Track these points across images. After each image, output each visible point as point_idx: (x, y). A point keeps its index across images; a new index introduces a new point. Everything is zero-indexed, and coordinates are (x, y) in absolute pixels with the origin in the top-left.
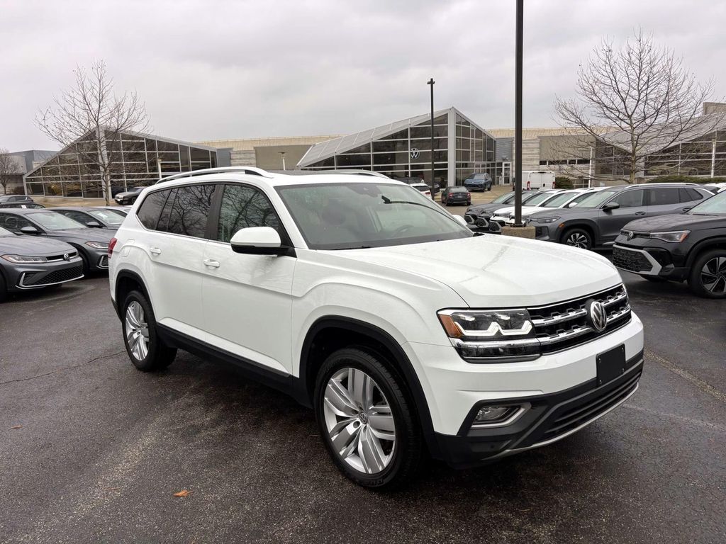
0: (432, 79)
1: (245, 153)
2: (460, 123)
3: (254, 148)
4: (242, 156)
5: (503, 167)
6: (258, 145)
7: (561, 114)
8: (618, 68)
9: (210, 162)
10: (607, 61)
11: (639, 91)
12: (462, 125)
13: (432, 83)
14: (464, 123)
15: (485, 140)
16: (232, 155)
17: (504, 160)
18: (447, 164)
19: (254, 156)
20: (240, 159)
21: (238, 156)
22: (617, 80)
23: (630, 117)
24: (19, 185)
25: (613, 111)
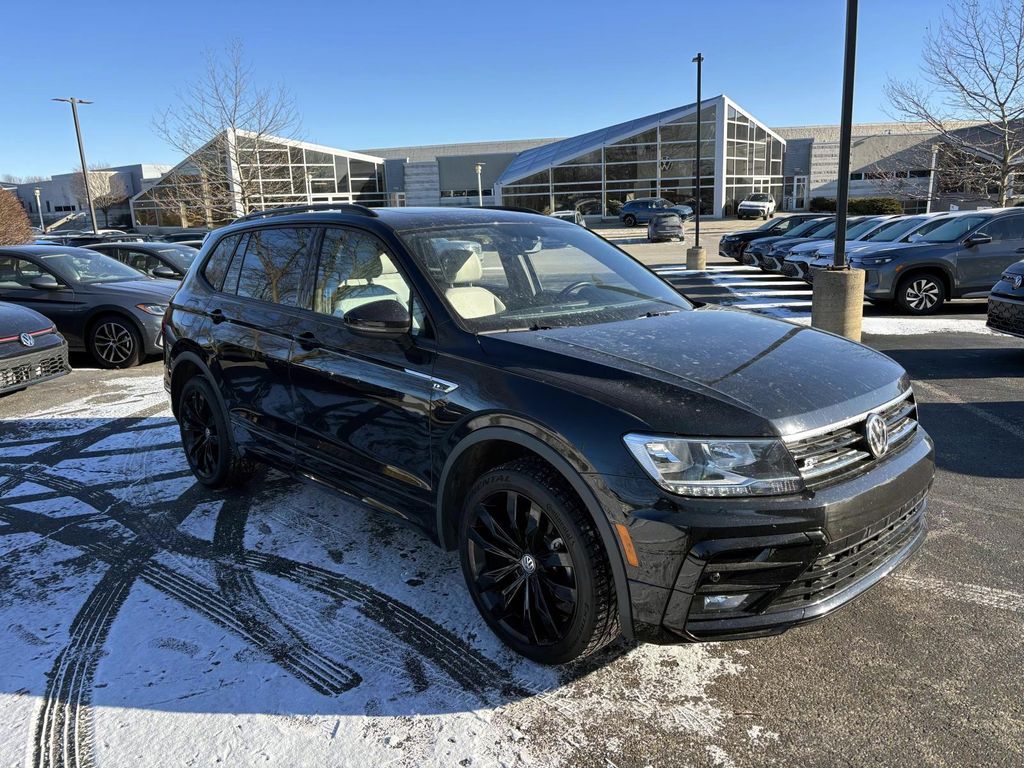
0: (699, 55)
1: (423, 165)
2: (733, 119)
3: (437, 158)
4: (420, 170)
5: (795, 184)
6: (442, 155)
7: (895, 103)
8: (988, 32)
9: (376, 179)
10: (970, 21)
11: (1017, 66)
12: (736, 123)
13: (699, 59)
14: (739, 120)
15: (769, 143)
16: (406, 170)
17: (797, 174)
18: (713, 179)
19: (436, 169)
20: (418, 174)
21: (415, 171)
22: (985, 50)
23: (1001, 105)
24: (125, 212)
25: (976, 97)
